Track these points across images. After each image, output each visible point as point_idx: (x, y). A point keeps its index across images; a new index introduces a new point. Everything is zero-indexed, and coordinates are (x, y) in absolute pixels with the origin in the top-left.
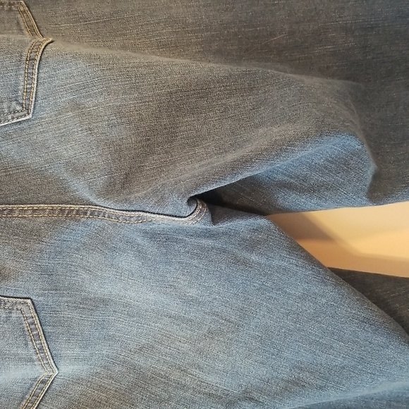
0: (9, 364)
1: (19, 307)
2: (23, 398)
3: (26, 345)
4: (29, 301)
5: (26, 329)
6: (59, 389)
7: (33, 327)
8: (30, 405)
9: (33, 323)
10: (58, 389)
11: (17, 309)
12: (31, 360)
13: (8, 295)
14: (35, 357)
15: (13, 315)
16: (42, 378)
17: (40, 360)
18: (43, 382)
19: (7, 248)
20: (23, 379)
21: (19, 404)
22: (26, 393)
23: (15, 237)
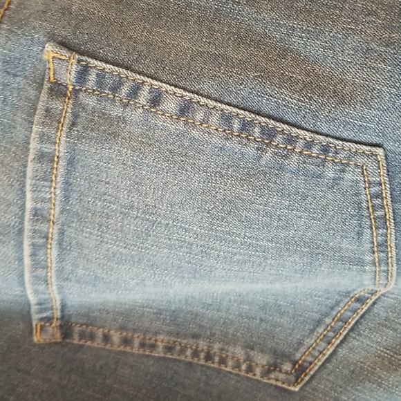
0: (320, 265)
1: (361, 161)
2: (319, 323)
3: (360, 234)
4: (380, 151)
5: (364, 205)
6: (385, 314)
7: (378, 202)
8: (331, 334)
9: (379, 195)
10: (383, 314)
11: (356, 165)
12: (361, 263)
13: (345, 135)
14: (368, 258)
15: (348, 176)
16: (359, 292)
17: (374, 264)
18: (361, 300)
19: (353, 41)
20: (327, 291)
21: (312, 331)
22: (327, 315)
23: (368, 19)
